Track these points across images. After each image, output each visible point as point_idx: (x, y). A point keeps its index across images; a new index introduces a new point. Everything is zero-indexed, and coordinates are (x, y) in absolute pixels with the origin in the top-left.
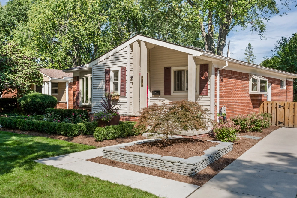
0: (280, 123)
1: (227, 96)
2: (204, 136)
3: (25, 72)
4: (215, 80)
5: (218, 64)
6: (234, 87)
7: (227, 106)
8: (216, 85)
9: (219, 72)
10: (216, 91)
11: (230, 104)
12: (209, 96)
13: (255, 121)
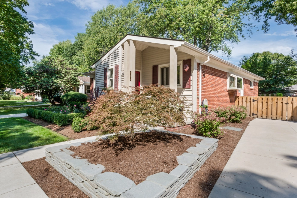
0: (254, 114)
1: (209, 90)
2: (186, 127)
3: (67, 77)
4: (198, 75)
5: (200, 58)
6: (214, 82)
7: (208, 99)
8: (198, 79)
9: (201, 67)
10: (198, 84)
11: (211, 98)
12: (191, 89)
13: (234, 113)
